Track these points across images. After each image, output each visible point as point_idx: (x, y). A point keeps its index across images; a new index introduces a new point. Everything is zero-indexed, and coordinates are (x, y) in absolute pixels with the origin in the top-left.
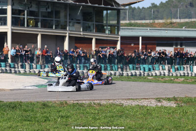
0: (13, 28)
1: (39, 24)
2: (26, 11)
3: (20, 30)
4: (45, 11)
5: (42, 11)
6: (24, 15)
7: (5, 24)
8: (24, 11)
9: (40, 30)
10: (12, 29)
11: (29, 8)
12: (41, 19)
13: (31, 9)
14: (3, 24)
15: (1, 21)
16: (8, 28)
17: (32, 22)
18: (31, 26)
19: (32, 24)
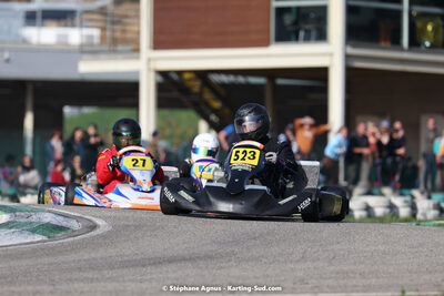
0: (351, 51)
3: (380, 58)
7: (322, 36)
10: (348, 57)
14: (314, 34)
15: (307, 23)
16: (329, 54)
17: (430, 28)
18: (428, 44)
19: (431, 35)
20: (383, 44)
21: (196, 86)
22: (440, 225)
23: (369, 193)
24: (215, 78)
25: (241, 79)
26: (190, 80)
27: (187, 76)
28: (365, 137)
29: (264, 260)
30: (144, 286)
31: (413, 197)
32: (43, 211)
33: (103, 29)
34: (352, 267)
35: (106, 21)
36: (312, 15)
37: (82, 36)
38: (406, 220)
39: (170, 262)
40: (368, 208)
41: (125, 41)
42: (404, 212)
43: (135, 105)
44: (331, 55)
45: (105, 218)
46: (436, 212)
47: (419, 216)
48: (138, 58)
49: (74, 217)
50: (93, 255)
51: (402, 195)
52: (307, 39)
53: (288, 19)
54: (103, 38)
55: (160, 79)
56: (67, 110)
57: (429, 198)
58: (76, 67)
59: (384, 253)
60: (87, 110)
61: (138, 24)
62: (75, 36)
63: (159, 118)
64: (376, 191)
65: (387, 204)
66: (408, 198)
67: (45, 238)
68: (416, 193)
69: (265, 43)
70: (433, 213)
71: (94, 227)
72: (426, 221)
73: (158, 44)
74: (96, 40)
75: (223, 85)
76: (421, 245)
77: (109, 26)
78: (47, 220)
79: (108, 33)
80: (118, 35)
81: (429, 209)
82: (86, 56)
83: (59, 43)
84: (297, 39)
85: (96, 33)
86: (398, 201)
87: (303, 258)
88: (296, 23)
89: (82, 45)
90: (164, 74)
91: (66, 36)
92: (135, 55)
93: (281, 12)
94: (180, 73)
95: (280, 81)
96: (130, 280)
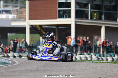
0: (77, 20)
1: (103, 17)
2: (90, 5)
3: (83, 22)
4: (109, 4)
5: (106, 4)
6: (88, 8)
7: (69, 16)
8: (88, 4)
9: (103, 22)
10: (76, 22)
11: (93, 2)
12: (105, 12)
13: (95, 3)
14: (67, 16)
15: (66, 13)
16: (71, 21)
17: (95, 15)
18: (95, 18)
19: (96, 16)
20: (84, 19)
21: (39, 28)
22: (98, 62)
23: (81, 54)
24: (44, 27)
25: (50, 27)
26: (38, 27)
27: (37, 26)
28: (79, 41)
29: (56, 71)
30: (27, 77)
31: (91, 55)
32: (3, 59)
33: (17, 15)
34: (76, 73)
35: (18, 13)
36: (67, 12)
37: (12, 17)
38: (90, 61)
39: (33, 71)
40: (81, 58)
41: (23, 18)
42: (89, 59)
43: (25, 33)
44: (72, 21)
45: (17, 61)
46: (97, 59)
47: (93, 60)
48: (25, 22)
49: (10, 60)
50: (15, 69)
51: (89, 54)
52: (66, 17)
53: (61, 13)
54: (17, 17)
55: (31, 27)
56: (8, 34)
57: (95, 55)
58: (11, 24)
59: (84, 69)
60: (13, 34)
61: (26, 14)
62: (10, 16)
63: (31, 36)
64: (82, 54)
65: (85, 57)
66: (90, 55)
67: (3, 65)
68: (92, 54)
69: (56, 18)
70: (96, 59)
71: (15, 63)
72: (94, 61)
73: (30, 18)
74: (16, 18)
75: (46, 28)
76: (93, 67)
77: (18, 14)
78: (4, 61)
79: (18, 16)
80: (21, 16)
81: (95, 58)
82: (13, 21)
83: (6, 18)
84: (64, 17)
85: (15, 16)
86: (88, 56)
87: (65, 70)
88: (63, 13)
89: (12, 19)
90: (32, 26)
91: (8, 16)
92: (25, 21)
93: (60, 11)
94: (35, 25)
95: (59, 27)
96: (23, 76)
